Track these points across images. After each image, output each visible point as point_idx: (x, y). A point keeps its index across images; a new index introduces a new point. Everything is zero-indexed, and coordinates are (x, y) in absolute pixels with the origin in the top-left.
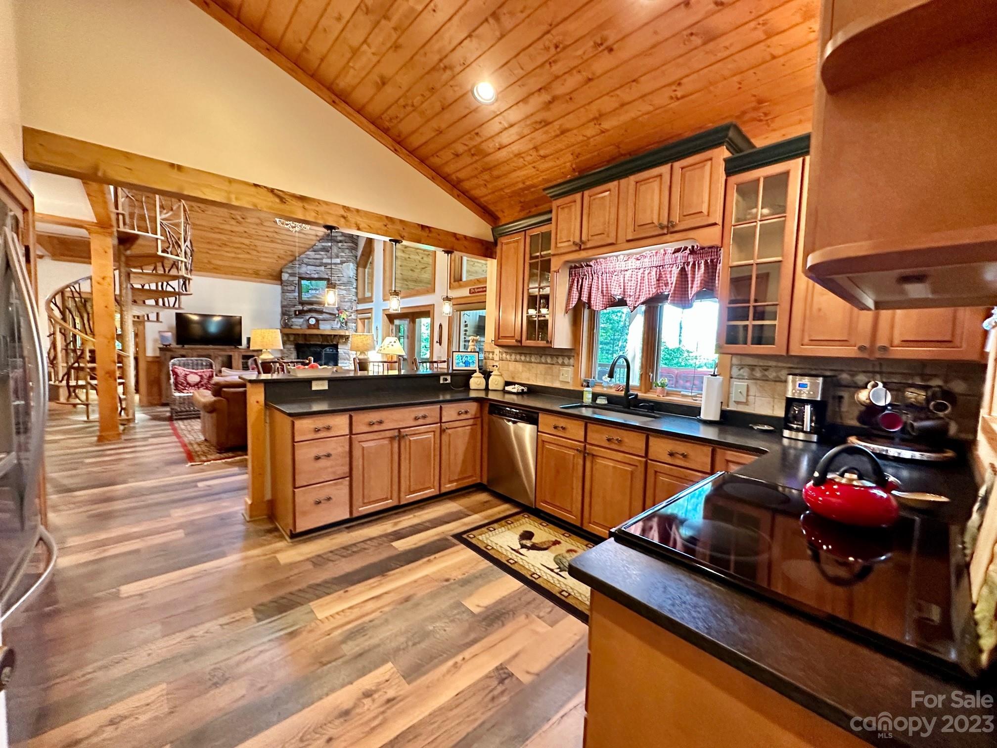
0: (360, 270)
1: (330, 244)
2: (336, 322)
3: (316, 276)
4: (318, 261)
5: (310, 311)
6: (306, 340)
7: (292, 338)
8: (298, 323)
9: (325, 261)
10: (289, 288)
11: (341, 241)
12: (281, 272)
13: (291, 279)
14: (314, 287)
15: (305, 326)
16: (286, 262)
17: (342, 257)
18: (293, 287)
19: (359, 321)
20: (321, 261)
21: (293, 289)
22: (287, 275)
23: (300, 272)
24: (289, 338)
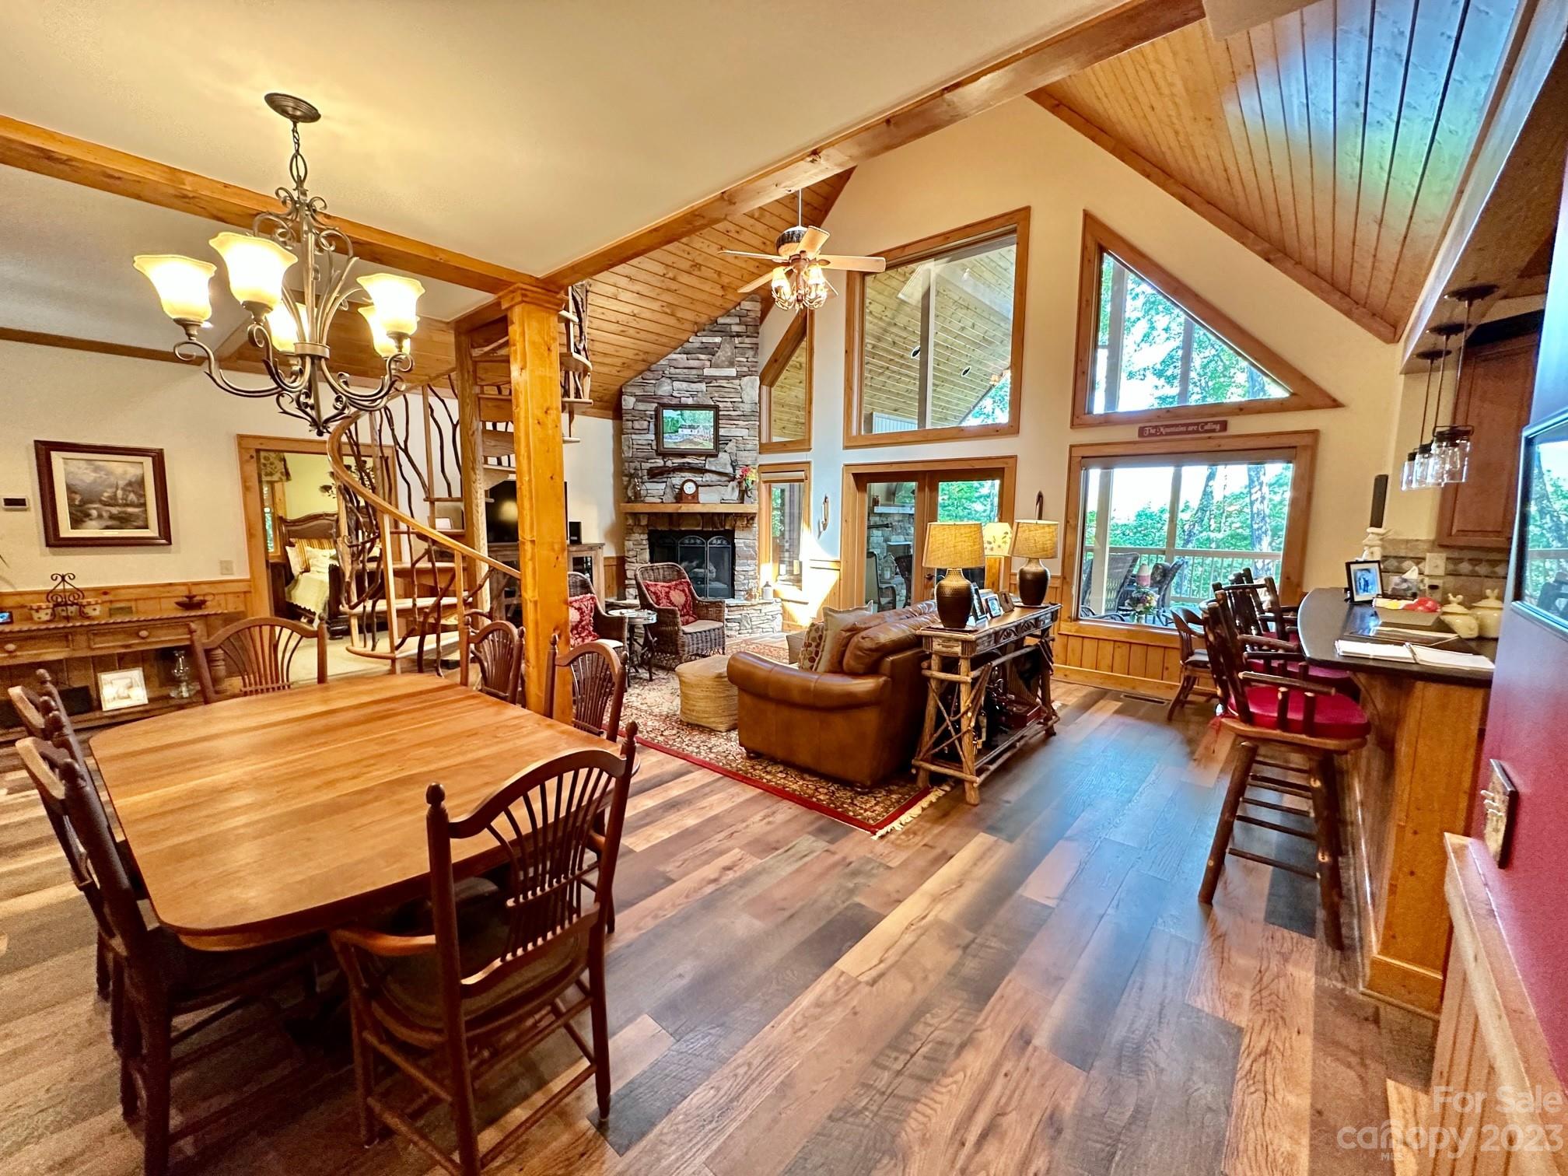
0: (764, 388)
1: (718, 340)
2: (729, 488)
3: (690, 401)
4: (694, 372)
5: (681, 468)
6: (671, 523)
7: (644, 522)
8: (656, 495)
9: (707, 372)
10: (637, 425)
11: (738, 335)
12: (620, 393)
13: (641, 406)
14: (688, 423)
15: (669, 498)
16: (631, 374)
17: (740, 363)
18: (646, 423)
19: (763, 486)
20: (699, 372)
21: (645, 426)
22: (633, 399)
23: (659, 393)
24: (639, 520)
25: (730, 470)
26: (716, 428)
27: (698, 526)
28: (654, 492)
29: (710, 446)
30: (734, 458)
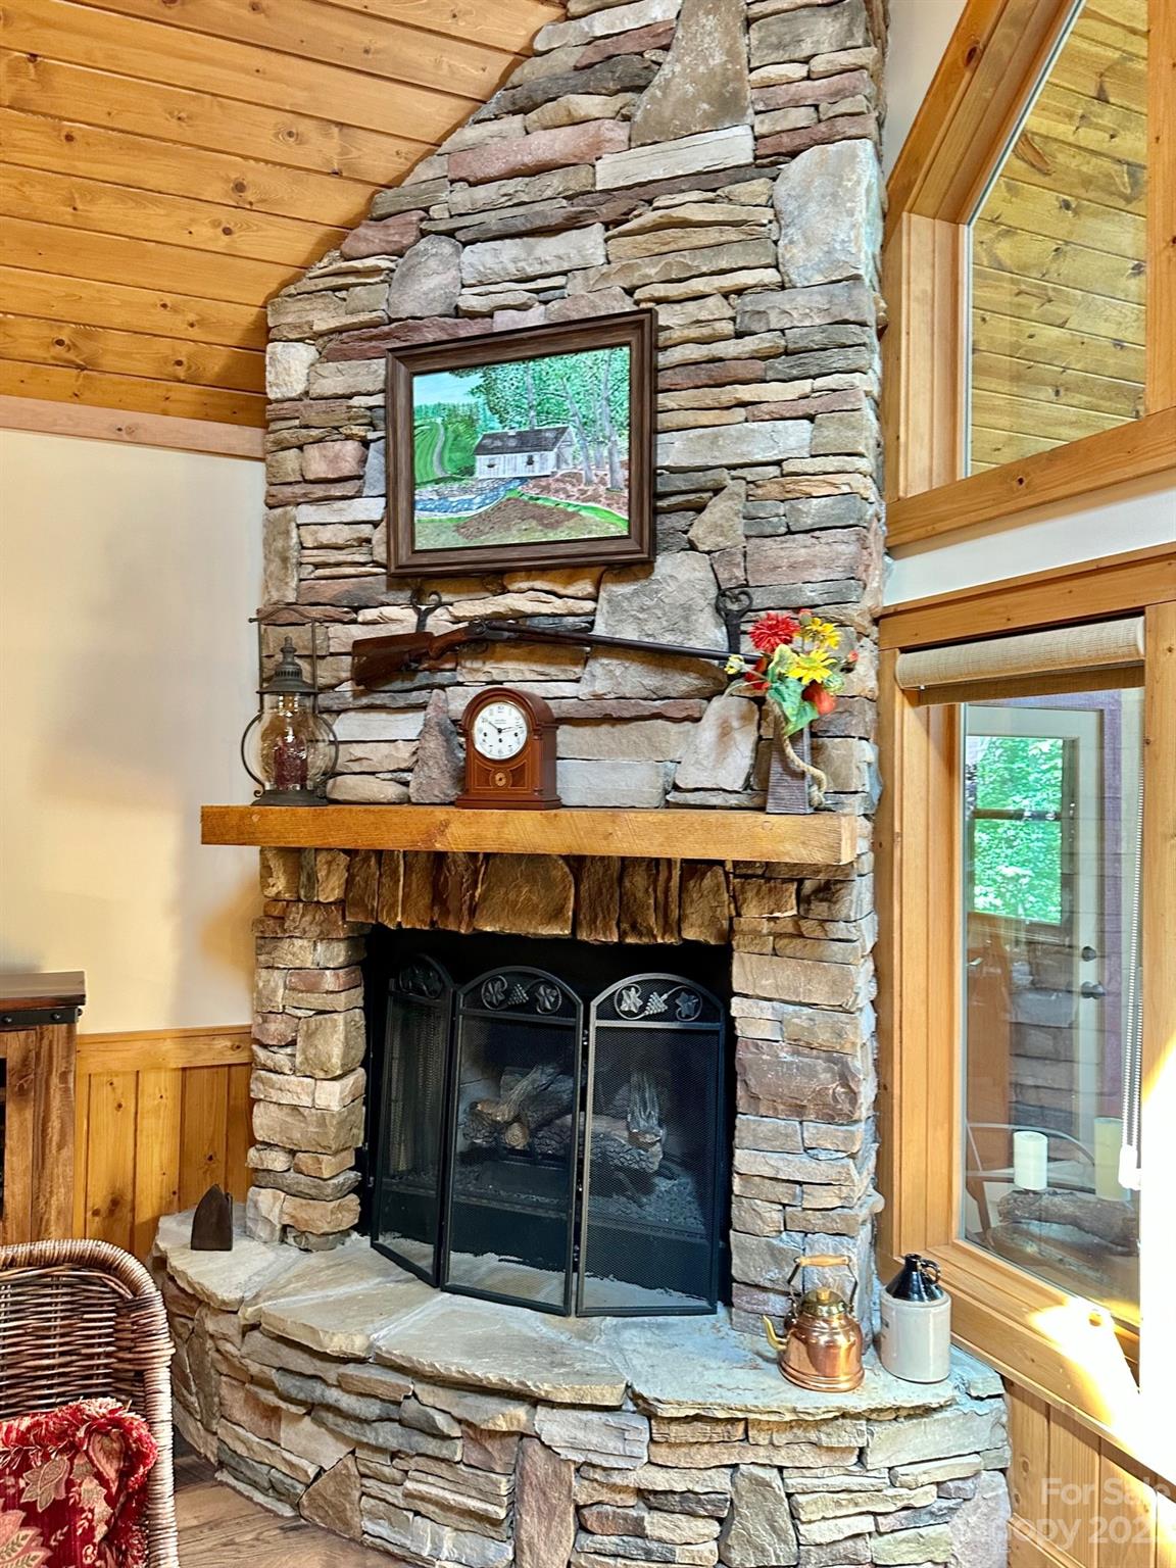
0: (920, 233)
1: (663, 10)
2: (707, 732)
3: (530, 320)
4: (555, 182)
5: (481, 639)
6: (438, 898)
7: (330, 889)
8: (385, 765)
9: (610, 172)
10: (317, 463)
12: (263, 334)
13: (334, 379)
14: (518, 424)
15: (435, 779)
17: (769, 89)
18: (351, 448)
19: (909, 721)
20: (576, 180)
21: (348, 467)
22: (304, 354)
23: (408, 308)
24: (312, 879)
25: (709, 635)
26: (645, 429)
27: (556, 915)
28: (377, 755)
29: (609, 520)
30: (733, 575)
